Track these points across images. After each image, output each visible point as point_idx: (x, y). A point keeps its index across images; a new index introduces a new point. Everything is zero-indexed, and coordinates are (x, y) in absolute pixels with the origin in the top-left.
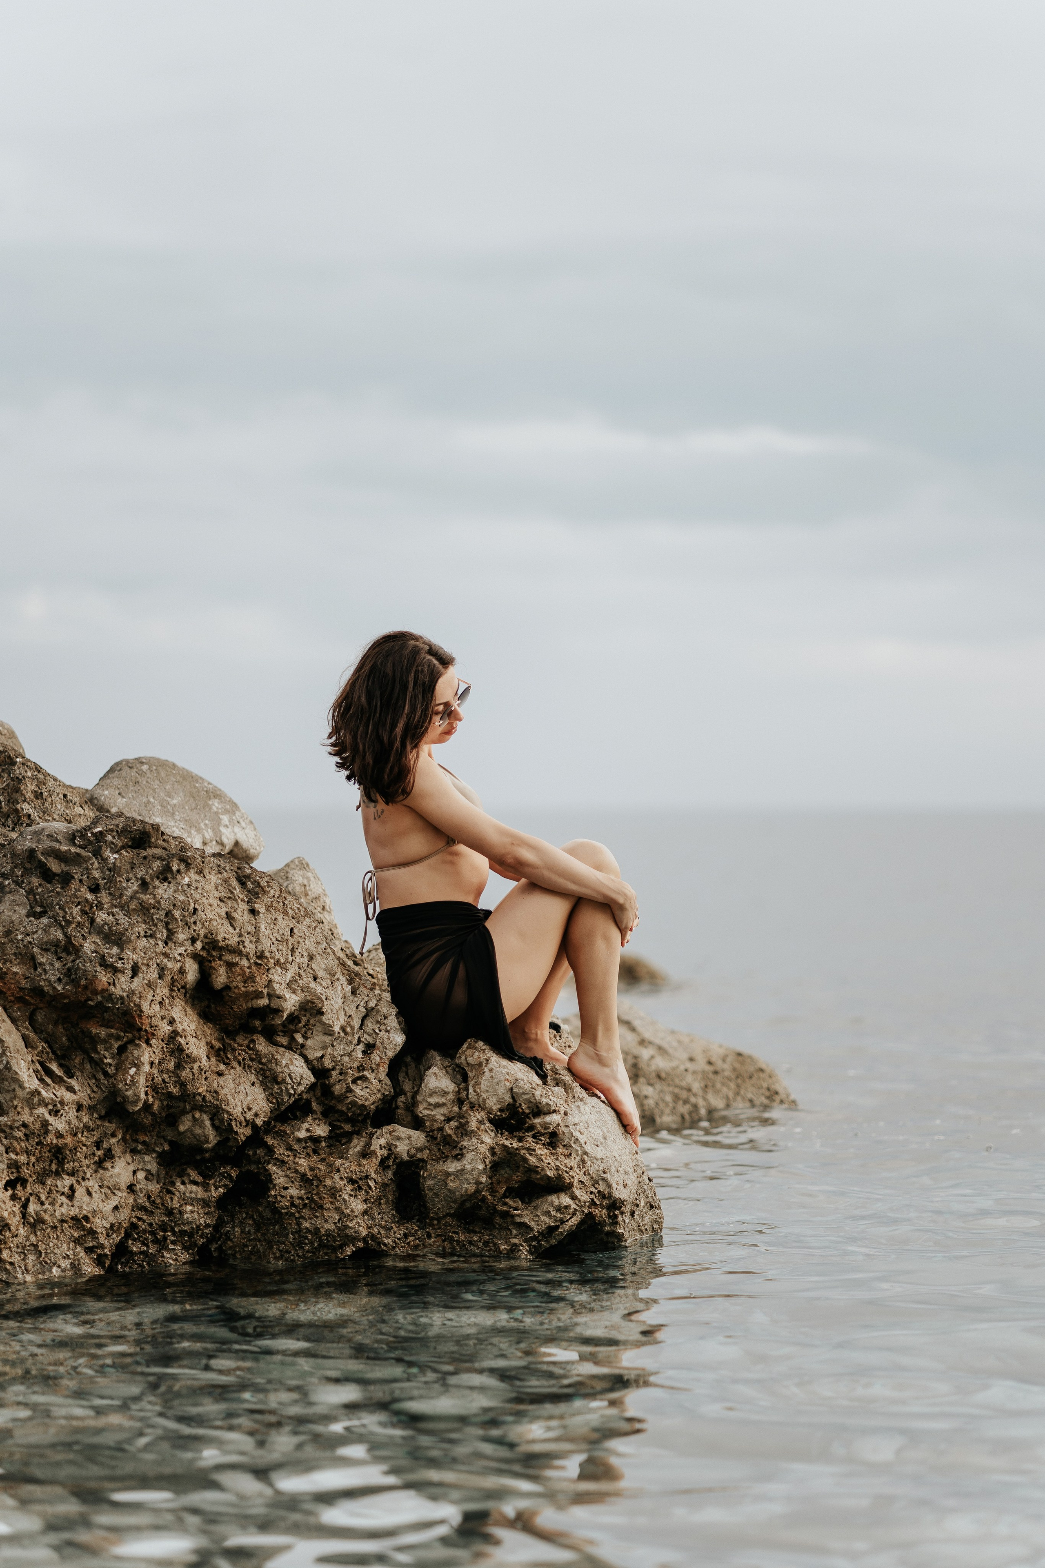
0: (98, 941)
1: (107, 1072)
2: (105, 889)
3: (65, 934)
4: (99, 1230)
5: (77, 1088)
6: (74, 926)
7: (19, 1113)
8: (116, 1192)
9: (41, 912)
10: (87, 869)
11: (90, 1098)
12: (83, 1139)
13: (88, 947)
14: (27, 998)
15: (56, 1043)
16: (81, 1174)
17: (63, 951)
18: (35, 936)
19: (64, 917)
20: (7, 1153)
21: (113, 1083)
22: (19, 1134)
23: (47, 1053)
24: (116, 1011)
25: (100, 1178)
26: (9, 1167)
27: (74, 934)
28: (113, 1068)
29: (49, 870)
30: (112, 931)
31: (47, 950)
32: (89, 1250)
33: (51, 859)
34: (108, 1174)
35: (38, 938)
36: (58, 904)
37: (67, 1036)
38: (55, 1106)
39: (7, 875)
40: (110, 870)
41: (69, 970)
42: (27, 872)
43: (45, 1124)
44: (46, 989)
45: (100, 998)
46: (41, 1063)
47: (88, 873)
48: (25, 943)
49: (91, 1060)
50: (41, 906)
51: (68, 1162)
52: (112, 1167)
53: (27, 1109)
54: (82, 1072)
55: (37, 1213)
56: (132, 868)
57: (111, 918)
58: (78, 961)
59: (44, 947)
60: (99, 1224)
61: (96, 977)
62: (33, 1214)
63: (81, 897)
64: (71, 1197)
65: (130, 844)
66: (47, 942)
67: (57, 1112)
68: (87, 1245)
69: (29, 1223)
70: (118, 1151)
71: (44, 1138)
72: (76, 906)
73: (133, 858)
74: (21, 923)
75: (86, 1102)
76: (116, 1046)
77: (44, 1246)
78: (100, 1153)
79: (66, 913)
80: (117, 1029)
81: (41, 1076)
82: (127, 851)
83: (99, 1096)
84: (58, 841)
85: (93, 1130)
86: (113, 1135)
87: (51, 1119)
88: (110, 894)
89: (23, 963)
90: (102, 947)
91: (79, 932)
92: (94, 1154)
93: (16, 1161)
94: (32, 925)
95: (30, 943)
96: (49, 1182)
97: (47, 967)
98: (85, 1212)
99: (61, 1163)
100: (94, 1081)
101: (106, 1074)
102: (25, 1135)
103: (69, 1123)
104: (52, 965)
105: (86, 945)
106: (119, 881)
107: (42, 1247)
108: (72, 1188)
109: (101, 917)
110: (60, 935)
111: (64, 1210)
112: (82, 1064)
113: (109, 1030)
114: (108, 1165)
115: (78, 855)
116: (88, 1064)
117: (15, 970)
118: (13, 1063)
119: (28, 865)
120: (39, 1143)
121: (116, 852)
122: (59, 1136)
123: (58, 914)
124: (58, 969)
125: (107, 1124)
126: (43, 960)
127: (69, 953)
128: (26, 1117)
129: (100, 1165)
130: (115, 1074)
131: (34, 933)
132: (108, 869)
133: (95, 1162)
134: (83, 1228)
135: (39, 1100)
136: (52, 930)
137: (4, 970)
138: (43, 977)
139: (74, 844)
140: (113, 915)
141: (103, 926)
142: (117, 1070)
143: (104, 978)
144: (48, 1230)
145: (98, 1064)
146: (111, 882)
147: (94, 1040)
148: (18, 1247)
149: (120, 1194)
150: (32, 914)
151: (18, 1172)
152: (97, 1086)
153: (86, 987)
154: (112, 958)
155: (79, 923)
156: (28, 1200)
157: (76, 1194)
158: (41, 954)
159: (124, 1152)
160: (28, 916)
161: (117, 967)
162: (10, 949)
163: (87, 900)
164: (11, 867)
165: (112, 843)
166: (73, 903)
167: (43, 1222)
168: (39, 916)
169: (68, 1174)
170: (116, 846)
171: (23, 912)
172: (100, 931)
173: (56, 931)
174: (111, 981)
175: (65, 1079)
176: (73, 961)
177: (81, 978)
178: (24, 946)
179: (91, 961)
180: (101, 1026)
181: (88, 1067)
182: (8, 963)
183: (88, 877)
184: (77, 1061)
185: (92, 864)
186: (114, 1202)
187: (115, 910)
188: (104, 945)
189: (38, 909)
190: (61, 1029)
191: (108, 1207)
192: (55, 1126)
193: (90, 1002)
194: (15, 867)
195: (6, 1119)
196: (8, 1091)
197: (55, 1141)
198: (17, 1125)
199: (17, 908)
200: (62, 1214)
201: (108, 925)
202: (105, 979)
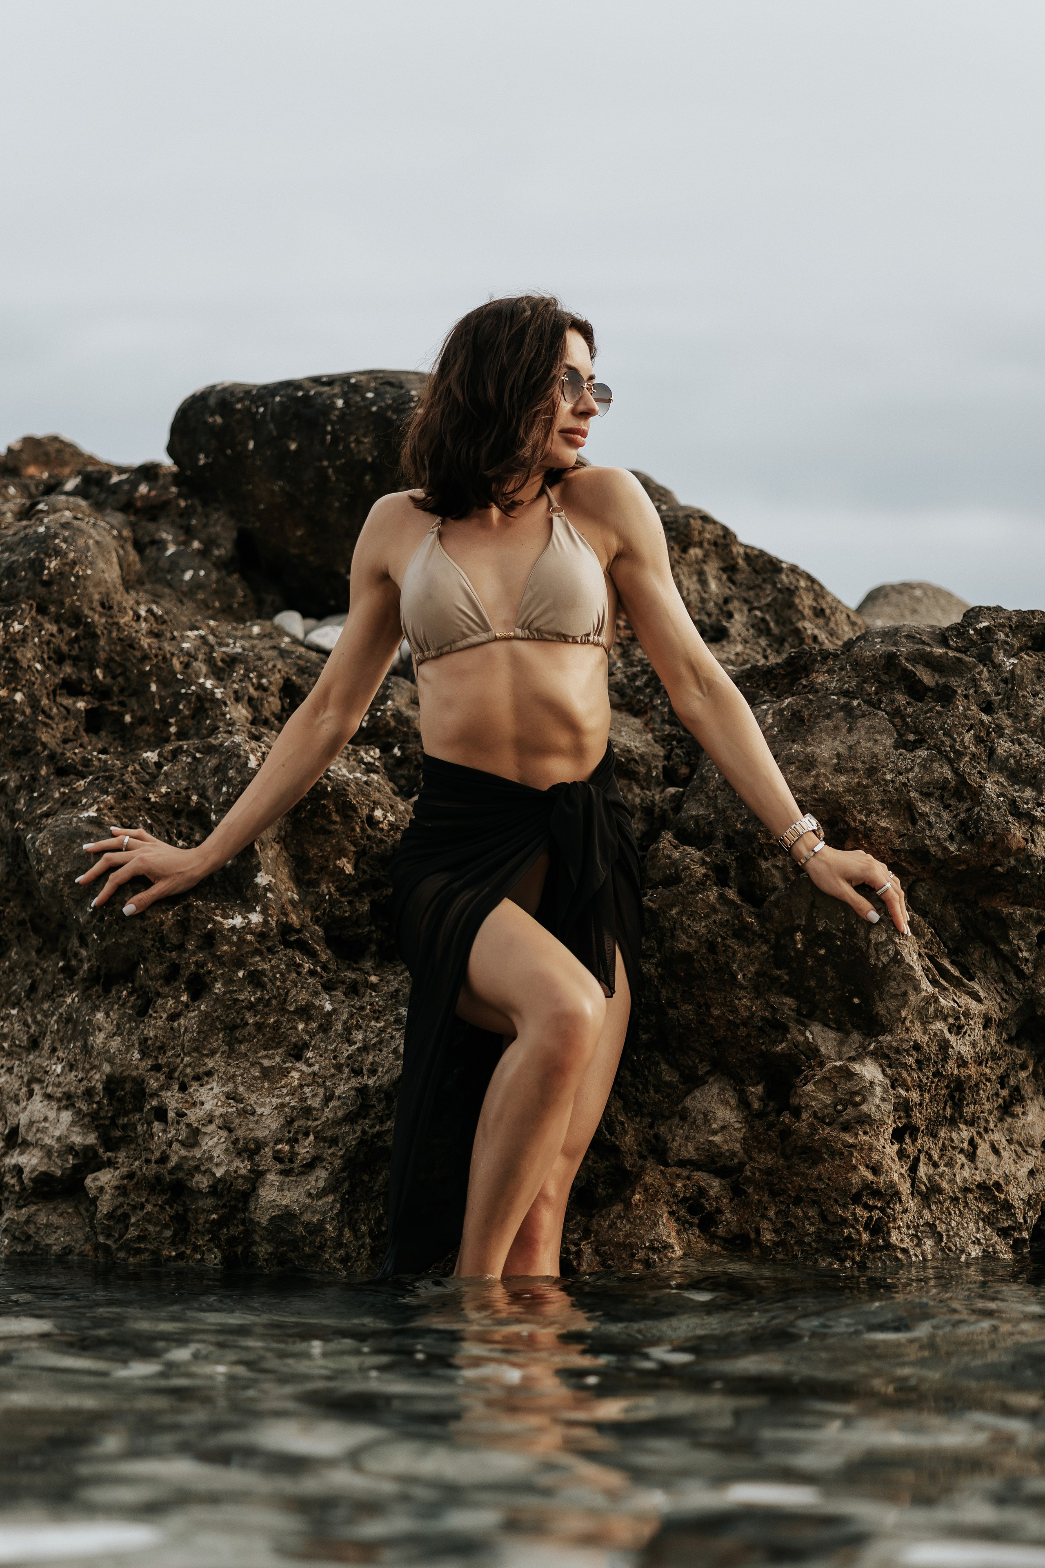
0: (1002, 780)
1: (1022, 970)
2: (1002, 709)
3: (955, 771)
4: (1016, 1203)
5: (982, 994)
6: (967, 759)
7: (907, 1029)
8: (1029, 1150)
9: (915, 741)
10: (974, 680)
11: (1001, 1009)
12: (988, 1071)
13: (990, 788)
14: (904, 864)
15: (946, 930)
16: (983, 1123)
17: (953, 795)
18: (911, 775)
19: (952, 747)
20: (893, 1087)
21: (1030, 988)
22: (910, 1060)
23: (939, 945)
24: (1035, 880)
25: (1009, 1130)
26: (895, 1109)
27: (967, 770)
28: (1030, 965)
29: (920, 681)
30: (1021, 766)
31: (927, 795)
32: (1004, 1233)
33: (919, 667)
34: (1020, 1123)
35: (916, 777)
36: (941, 728)
37: (960, 920)
38: (957, 1018)
39: (853, 692)
40: (1005, 681)
41: (962, 823)
42: (883, 687)
43: (944, 1045)
44: (932, 850)
45: (1013, 862)
46: (931, 958)
47: (976, 686)
48: (897, 785)
49: (998, 954)
50: (916, 732)
51: (967, 1105)
52: (1024, 1113)
53: (917, 1024)
54: (985, 972)
55: (929, 1178)
56: (1039, 678)
57: (1017, 747)
58: (976, 810)
59: (925, 790)
60: (1016, 1194)
61: (1008, 830)
62: (925, 1179)
63: (974, 718)
64: (972, 1157)
65: (1030, 644)
66: (929, 783)
67: (960, 1027)
68: (1000, 1225)
69: (920, 1193)
70: (1029, 1090)
71: (943, 1066)
72: (968, 731)
73: (1039, 663)
74: (888, 756)
75: (996, 1015)
76: (1035, 932)
77: (944, 1227)
78: (1004, 1093)
79: (954, 740)
80: (1036, 908)
81: (934, 975)
82: (1028, 655)
83: (1011, 1007)
84: (924, 643)
85: (999, 1058)
86: (1024, 1067)
87: (952, 1039)
88: (1010, 715)
89: (894, 815)
90: (1010, 788)
91: (975, 768)
92: (997, 1095)
93: (907, 1100)
94: (904, 759)
95: (904, 784)
96: (942, 1134)
97: (933, 819)
98: (995, 1177)
99: (958, 1106)
100: (1002, 985)
101: (1020, 974)
102: (918, 1061)
103: (974, 1045)
104: (938, 815)
105: (988, 785)
106: (1023, 696)
107: (941, 1228)
108: (972, 1141)
109: (1003, 747)
110: (949, 774)
111: (966, 1173)
112: (983, 960)
113: (1026, 909)
114: (1018, 1110)
115: (959, 660)
116: (993, 960)
117: (883, 825)
118: (905, 952)
119: (885, 678)
120: (937, 1074)
121: (1013, 656)
122: (962, 1063)
123: (942, 742)
124: (948, 822)
125: (1016, 1050)
126: (925, 809)
127: (961, 799)
128: (918, 1035)
129: (1006, 1110)
130: (1034, 974)
131: (908, 771)
132: (1002, 680)
133: (1000, 1106)
134: (994, 1201)
135: (936, 1010)
136: (936, 765)
137: (869, 824)
138: (927, 832)
139: (948, 647)
140: (1020, 744)
141: (1007, 759)
142: (1036, 968)
143: (1018, 832)
144: (947, 1204)
145: (1010, 961)
146: (1009, 699)
147: (1004, 924)
148: (908, 1228)
149: (1034, 1153)
150: (901, 744)
151: (909, 1116)
152: (1006, 992)
153: (993, 846)
154: (1027, 804)
155: (974, 755)
156: (917, 1160)
157: (979, 1152)
158: (922, 801)
159: (1036, 1093)
160: (896, 748)
161: (1035, 817)
162: (875, 795)
163: (982, 722)
164: (858, 683)
165: (1006, 643)
166: (963, 726)
167: (940, 1191)
168: (912, 747)
169: (966, 1123)
170: (1012, 646)
171: (889, 742)
172: (1002, 766)
173: (942, 767)
174: (1029, 836)
175: (965, 981)
176: (968, 810)
177: (985, 833)
178: (896, 789)
179: (999, 808)
180: (1014, 903)
181: (993, 964)
182: (874, 815)
183: (976, 692)
184: (976, 956)
185: (980, 673)
186: (1028, 1165)
187: (1023, 736)
188: (1012, 786)
189: (911, 737)
190: (951, 911)
191: (1023, 1173)
192: (957, 1049)
193: (998, 868)
194: (865, 682)
195: (889, 1038)
196: (895, 996)
197: (956, 1072)
198: (905, 1046)
199: (878, 737)
200: (965, 1180)
201: (1015, 757)
202: (1019, 834)
